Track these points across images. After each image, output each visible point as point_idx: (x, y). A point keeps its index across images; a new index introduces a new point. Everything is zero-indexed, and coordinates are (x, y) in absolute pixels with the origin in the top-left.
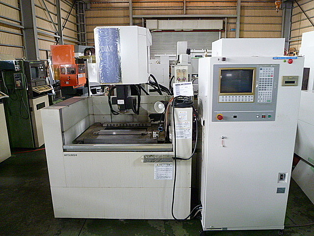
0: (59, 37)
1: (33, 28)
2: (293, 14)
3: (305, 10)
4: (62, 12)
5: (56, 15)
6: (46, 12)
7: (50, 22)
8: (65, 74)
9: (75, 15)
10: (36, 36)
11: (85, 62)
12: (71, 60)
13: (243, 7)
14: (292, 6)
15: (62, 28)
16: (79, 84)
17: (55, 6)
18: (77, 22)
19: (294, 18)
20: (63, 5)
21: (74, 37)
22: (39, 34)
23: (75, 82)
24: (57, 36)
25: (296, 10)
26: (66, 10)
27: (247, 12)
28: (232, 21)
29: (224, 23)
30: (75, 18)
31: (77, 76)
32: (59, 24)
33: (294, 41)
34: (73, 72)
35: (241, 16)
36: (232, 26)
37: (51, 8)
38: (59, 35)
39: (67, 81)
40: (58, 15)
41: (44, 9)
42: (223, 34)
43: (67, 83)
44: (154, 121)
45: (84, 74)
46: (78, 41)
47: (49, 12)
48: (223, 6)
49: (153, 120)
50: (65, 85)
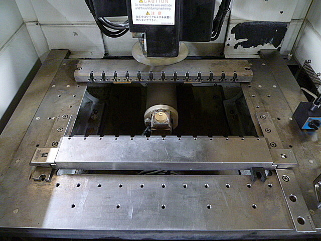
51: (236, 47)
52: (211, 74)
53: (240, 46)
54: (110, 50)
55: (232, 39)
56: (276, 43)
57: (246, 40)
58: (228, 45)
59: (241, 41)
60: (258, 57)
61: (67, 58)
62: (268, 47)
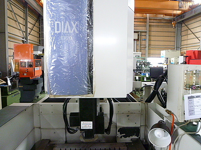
0: (26, 40)
1: (5, 33)
2: (182, 31)
3: (190, 28)
4: (29, 24)
5: (24, 26)
6: (17, 23)
7: (20, 30)
8: (26, 67)
9: (38, 26)
10: (7, 39)
11: (42, 58)
12: (30, 56)
13: (151, 25)
14: (181, 26)
15: (28, 35)
16: (35, 75)
17: (24, 19)
18: (39, 31)
19: (183, 33)
20: (29, 19)
21: (37, 41)
22: (9, 37)
23: (32, 74)
24: (24, 40)
25: (184, 28)
26: (32, 23)
27: (153, 29)
28: (143, 34)
29: (138, 35)
30: (38, 29)
31: (34, 69)
32: (26, 32)
33: (184, 48)
34: (31, 66)
35: (149, 31)
36: (143, 37)
37: (21, 21)
38: (25, 39)
39: (26, 73)
40: (26, 26)
41: (15, 21)
42: (138, 42)
43: (25, 74)
44: (125, 137)
45: (41, 67)
46: (40, 44)
47: (19, 23)
48: (138, 24)
49: (123, 136)
50: (23, 77)
51: (121, 137)
52: (110, 148)
53: (122, 137)
54: (68, 140)
55: (119, 134)
56: (137, 136)
57: (124, 134)
58: (118, 137)
59: (123, 135)
60: (131, 142)
61: (49, 143)
62: (135, 137)
